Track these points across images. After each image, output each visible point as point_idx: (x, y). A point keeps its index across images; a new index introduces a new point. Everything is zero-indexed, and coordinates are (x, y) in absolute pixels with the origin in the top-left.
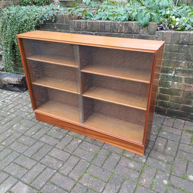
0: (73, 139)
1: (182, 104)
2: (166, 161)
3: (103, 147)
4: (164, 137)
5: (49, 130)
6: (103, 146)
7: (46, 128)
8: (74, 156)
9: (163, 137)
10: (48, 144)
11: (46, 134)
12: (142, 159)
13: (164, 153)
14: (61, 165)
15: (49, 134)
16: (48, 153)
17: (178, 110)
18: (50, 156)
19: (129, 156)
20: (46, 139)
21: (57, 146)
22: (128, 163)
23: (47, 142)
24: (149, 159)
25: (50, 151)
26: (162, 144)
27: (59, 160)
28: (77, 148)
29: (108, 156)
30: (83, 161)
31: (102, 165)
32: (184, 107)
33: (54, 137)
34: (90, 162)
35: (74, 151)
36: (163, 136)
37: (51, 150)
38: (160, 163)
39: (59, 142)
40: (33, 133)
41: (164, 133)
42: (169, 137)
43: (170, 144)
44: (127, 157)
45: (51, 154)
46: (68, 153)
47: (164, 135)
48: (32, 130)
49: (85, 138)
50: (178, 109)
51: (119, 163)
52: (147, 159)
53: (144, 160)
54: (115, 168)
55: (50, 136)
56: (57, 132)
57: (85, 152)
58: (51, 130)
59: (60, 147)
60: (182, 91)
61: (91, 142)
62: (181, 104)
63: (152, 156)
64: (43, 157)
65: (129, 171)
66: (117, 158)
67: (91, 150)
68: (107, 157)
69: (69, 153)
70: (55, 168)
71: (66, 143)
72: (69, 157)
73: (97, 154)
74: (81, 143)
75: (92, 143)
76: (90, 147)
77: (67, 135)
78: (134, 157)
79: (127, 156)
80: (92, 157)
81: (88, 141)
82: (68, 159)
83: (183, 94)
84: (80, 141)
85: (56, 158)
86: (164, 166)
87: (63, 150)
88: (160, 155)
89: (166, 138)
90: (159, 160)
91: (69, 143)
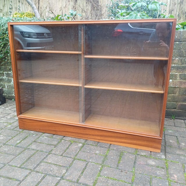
0: (71, 144)
1: (179, 102)
3: (111, 148)
4: (172, 135)
5: (39, 137)
6: (109, 147)
7: (34, 135)
8: (79, 160)
10: (41, 151)
11: (35, 141)
12: (160, 156)
13: (180, 149)
14: (64, 171)
15: (39, 141)
16: (43, 160)
17: (176, 110)
19: (145, 154)
20: (37, 146)
21: (53, 152)
22: (147, 161)
23: (37, 149)
24: (168, 155)
25: (45, 158)
26: (173, 140)
27: (60, 166)
28: (79, 152)
30: (92, 163)
31: (118, 166)
32: (182, 105)
33: (47, 143)
34: (101, 164)
35: (76, 155)
36: (170, 134)
37: (47, 156)
38: (182, 157)
39: (55, 147)
40: (18, 142)
41: (170, 132)
42: (176, 134)
43: (181, 140)
45: (48, 161)
46: (69, 157)
48: (15, 139)
49: (85, 142)
50: (175, 108)
51: (137, 162)
53: (163, 157)
54: (134, 167)
55: (40, 143)
56: (50, 139)
57: (91, 155)
58: (41, 137)
59: (58, 153)
60: (178, 89)
62: (177, 103)
63: (170, 152)
64: (38, 165)
65: (152, 169)
66: (132, 157)
67: (97, 152)
68: (120, 158)
69: (71, 158)
70: (57, 174)
71: (64, 148)
72: (73, 162)
73: (106, 155)
74: (82, 147)
75: (96, 146)
76: (94, 149)
77: (63, 141)
78: (150, 154)
79: (142, 154)
80: (102, 159)
81: (90, 143)
82: (71, 164)
83: (179, 91)
84: (81, 145)
87: (62, 155)
88: (177, 150)
89: (174, 135)
90: (179, 155)
91: (68, 148)
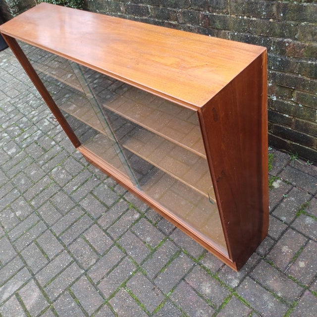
0: (128, 209)
2: (279, 295)
4: (304, 232)
5: (99, 185)
6: (171, 233)
7: (96, 179)
8: (119, 246)
9: (301, 231)
10: (89, 215)
11: (91, 192)
12: (232, 280)
13: (284, 274)
15: (96, 194)
16: (83, 232)
18: (85, 239)
19: (211, 266)
20: (89, 203)
21: (99, 222)
22: (202, 283)
23: (88, 209)
24: (246, 282)
25: (86, 230)
26: (290, 248)
27: (94, 249)
28: (128, 230)
29: (172, 259)
30: (129, 260)
31: (156, 277)
33: (102, 200)
34: (138, 265)
35: (120, 237)
36: (301, 229)
37: (90, 227)
38: (266, 297)
39: (106, 212)
40: (75, 188)
41: (307, 222)
42: (314, 233)
43: (310, 252)
44: (204, 268)
45: (86, 237)
46: (111, 237)
47: (306, 226)
48: (75, 180)
49: (146, 212)
51: (186, 279)
52: (241, 281)
53: (235, 283)
54: (175, 287)
55: (95, 197)
56: (109, 191)
57: (137, 242)
58: (101, 185)
59: (104, 224)
61: (154, 222)
63: (256, 277)
64: (75, 240)
65: (197, 301)
66: (187, 266)
67: (148, 239)
68: (170, 262)
69: (112, 239)
70: (84, 265)
71: (114, 217)
72: (111, 248)
73: (155, 250)
74: (137, 221)
75: (155, 225)
76: (148, 231)
77: (122, 200)
78: (219, 270)
79: (206, 265)
80: (144, 256)
81: (150, 217)
82: (107, 251)
84: (137, 216)
85: (91, 246)
86: (271, 305)
87: (105, 231)
88: (274, 276)
89: (307, 234)
90: (267, 289)
91: (119, 218)
